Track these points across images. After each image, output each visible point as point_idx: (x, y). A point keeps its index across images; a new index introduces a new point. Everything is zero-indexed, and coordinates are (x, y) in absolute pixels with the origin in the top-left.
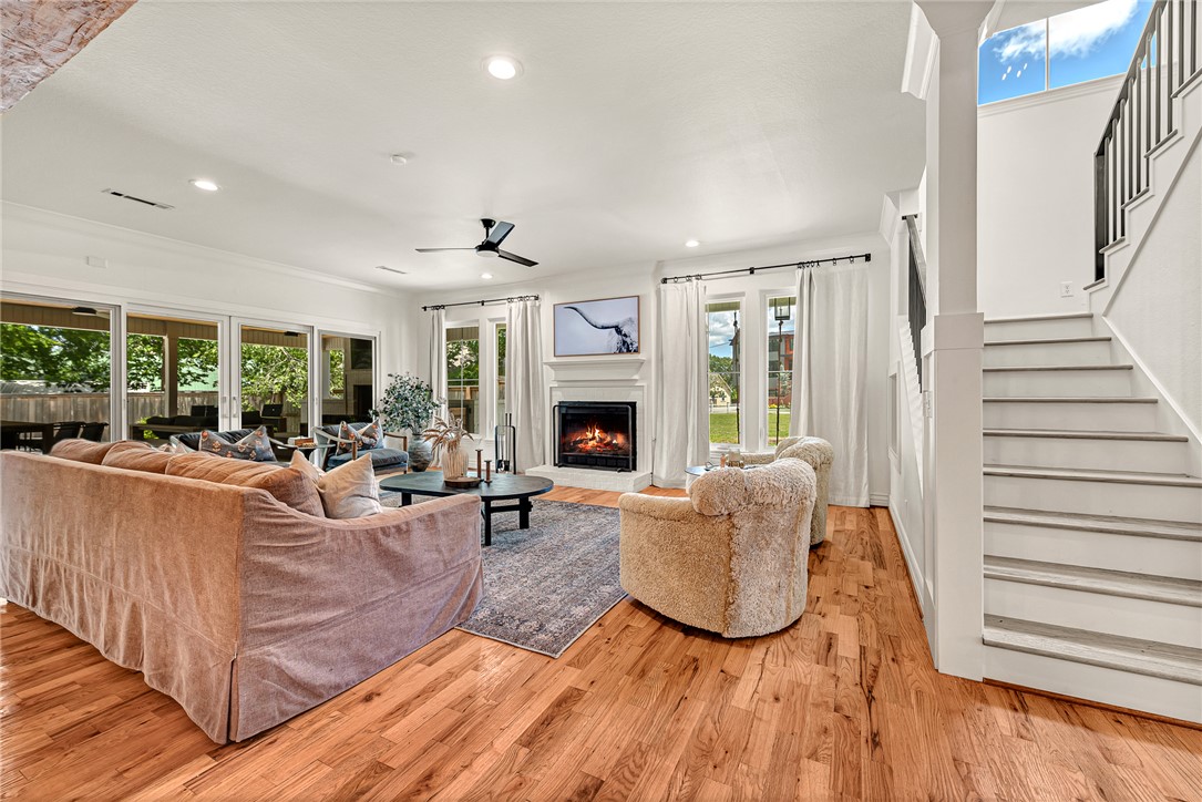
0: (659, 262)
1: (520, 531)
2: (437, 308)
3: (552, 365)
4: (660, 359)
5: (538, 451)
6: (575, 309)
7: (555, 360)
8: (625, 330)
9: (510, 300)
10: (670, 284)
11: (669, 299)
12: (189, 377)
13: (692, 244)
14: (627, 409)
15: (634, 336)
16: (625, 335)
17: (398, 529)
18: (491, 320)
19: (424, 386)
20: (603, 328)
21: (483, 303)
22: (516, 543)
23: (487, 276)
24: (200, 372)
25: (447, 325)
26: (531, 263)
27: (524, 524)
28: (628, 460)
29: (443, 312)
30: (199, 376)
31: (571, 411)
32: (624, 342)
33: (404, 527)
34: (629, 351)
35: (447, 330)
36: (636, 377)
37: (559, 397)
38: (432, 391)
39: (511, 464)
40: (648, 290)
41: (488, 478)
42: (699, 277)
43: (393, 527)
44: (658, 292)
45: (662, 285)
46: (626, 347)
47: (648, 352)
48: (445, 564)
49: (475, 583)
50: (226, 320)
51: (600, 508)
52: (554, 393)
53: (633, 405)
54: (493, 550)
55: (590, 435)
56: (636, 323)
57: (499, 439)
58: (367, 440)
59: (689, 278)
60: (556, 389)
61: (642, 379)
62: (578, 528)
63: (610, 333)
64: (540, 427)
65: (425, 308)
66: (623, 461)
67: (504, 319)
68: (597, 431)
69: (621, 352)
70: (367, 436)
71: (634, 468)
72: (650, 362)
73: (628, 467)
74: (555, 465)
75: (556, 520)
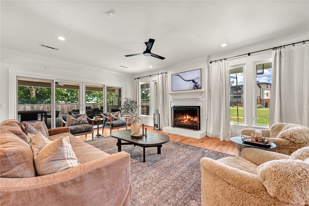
0: (209, 56)
1: (157, 155)
2: (138, 78)
3: (171, 94)
4: (209, 91)
5: (167, 122)
6: (179, 75)
7: (172, 92)
8: (196, 81)
9: (158, 74)
10: (213, 63)
11: (213, 68)
12: (90, 100)
13: (224, 45)
14: (197, 109)
15: (199, 83)
16: (196, 83)
17: (74, 181)
18: (153, 81)
19: (134, 101)
20: (188, 81)
21: (150, 76)
22: (155, 162)
23: (151, 67)
24: (92, 99)
25: (141, 83)
26: (162, 58)
27: (159, 152)
28: (197, 126)
29: (140, 79)
30: (92, 100)
31: (177, 109)
32: (196, 85)
33: (78, 179)
34: (197, 88)
35: (141, 85)
36: (200, 97)
37: (173, 104)
38: (137, 103)
39: (158, 125)
40: (204, 66)
41: (146, 135)
42: (225, 59)
43: (70, 181)
44: (208, 67)
45: (210, 64)
46: (196, 87)
47: (205, 88)
48: (108, 193)
49: (126, 199)
50: (81, 83)
51: (188, 145)
52: (172, 103)
53: (199, 107)
54: (146, 165)
55: (185, 118)
56: (200, 78)
57: (155, 117)
58: (115, 117)
59: (221, 60)
60: (172, 102)
61: (202, 98)
62: (179, 156)
63: (191, 83)
64: (167, 114)
65: (135, 79)
66: (196, 127)
67: (156, 80)
68: (188, 116)
69: (194, 89)
70: (116, 116)
71: (200, 129)
72: (205, 92)
73: (197, 129)
74: (172, 126)
75: (171, 150)
